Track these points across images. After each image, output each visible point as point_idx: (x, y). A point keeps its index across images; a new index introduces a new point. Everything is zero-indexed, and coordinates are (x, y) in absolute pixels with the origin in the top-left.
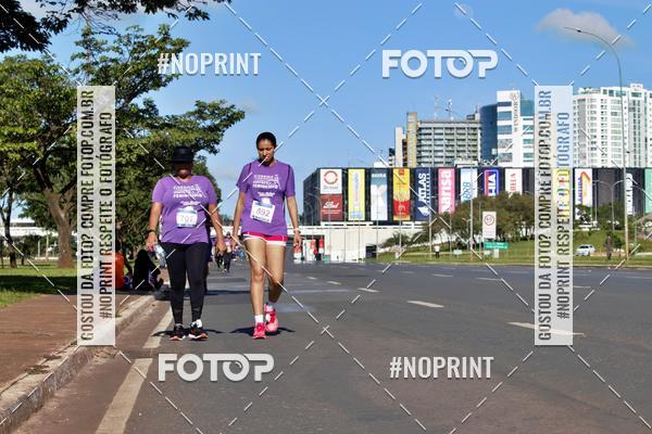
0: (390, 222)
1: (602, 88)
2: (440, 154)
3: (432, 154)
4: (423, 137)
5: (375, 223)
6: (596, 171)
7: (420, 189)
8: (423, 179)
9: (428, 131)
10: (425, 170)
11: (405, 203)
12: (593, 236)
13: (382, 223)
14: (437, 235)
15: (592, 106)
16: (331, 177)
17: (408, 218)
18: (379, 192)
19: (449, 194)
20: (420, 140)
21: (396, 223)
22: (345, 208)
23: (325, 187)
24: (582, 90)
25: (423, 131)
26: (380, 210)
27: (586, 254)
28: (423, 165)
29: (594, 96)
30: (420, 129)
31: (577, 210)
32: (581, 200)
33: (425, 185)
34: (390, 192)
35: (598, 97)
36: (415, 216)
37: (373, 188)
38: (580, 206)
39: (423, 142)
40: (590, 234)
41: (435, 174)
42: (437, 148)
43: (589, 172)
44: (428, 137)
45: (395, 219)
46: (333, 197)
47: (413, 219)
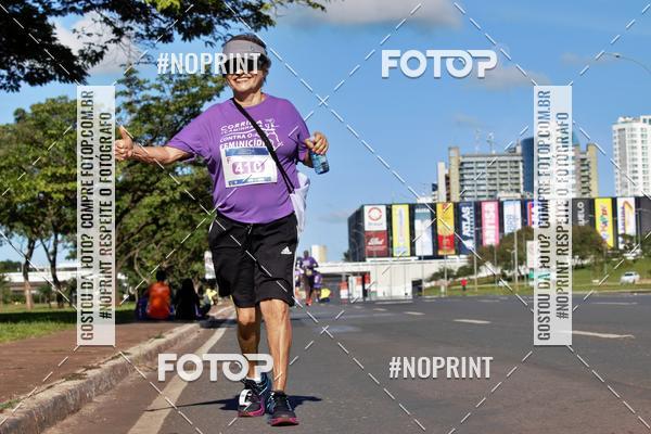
0: (435, 256)
1: (642, 117)
2: (482, 188)
3: (475, 188)
4: (465, 171)
5: (420, 258)
6: (639, 201)
7: (464, 223)
8: (467, 212)
9: (470, 165)
10: (469, 204)
11: (449, 237)
12: (637, 264)
13: (427, 258)
14: (482, 268)
15: (632, 135)
16: (375, 214)
17: (453, 252)
18: (423, 227)
19: (494, 227)
20: (462, 175)
21: (442, 257)
22: (390, 244)
23: (370, 224)
24: (621, 119)
25: (466, 165)
26: (425, 245)
27: (631, 281)
28: (466, 199)
29: (635, 125)
30: (462, 164)
31: (620, 239)
32: (624, 229)
33: (468, 219)
34: (434, 226)
35: (638, 126)
36: (460, 250)
37: (417, 223)
38: (624, 236)
39: (466, 177)
40: (634, 261)
41: (478, 208)
42: (479, 182)
43: (632, 202)
44: (469, 171)
45: (440, 253)
46: (378, 234)
47: (458, 253)
